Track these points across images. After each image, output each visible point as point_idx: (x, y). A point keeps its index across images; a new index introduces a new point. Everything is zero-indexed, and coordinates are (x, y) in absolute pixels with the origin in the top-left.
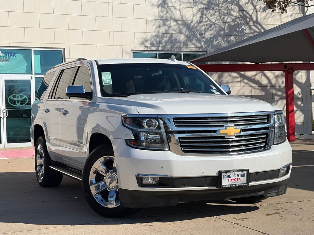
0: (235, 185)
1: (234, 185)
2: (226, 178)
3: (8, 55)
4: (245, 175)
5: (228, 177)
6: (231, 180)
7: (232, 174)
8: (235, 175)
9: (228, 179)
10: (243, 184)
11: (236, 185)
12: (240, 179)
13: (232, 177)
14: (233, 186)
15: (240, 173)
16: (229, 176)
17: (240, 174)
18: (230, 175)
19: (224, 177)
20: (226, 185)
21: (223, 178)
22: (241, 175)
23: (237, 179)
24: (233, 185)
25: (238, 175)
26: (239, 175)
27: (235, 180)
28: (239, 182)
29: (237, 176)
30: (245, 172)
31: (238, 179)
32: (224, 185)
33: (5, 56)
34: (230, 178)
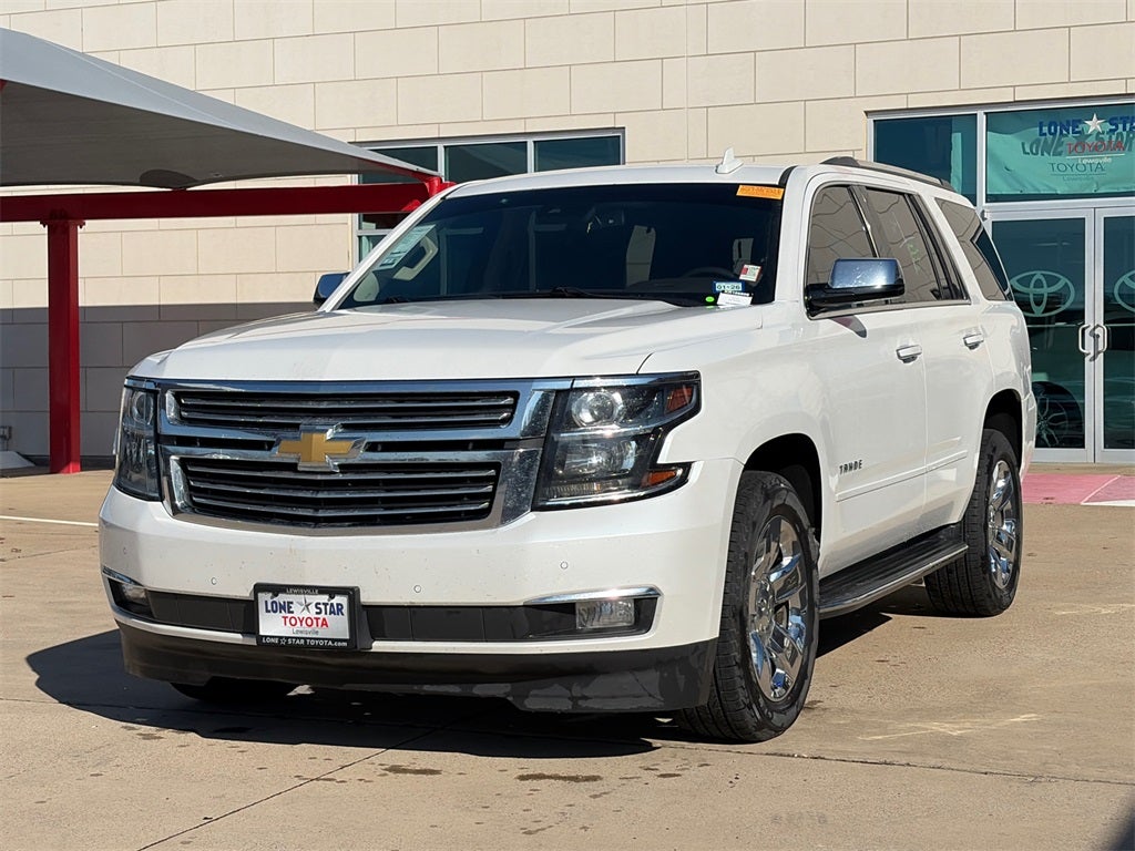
0: (302, 641)
1: (300, 638)
2: (275, 612)
3: (1121, 126)
4: (345, 610)
5: (282, 608)
6: (293, 621)
7: (297, 600)
8: (307, 606)
9: (285, 618)
10: (333, 640)
11: (306, 642)
12: (325, 623)
13: (298, 611)
14: (298, 642)
15: (324, 599)
16: (286, 607)
17: (325, 605)
18: (289, 603)
19: (270, 608)
20: (273, 637)
21: (268, 611)
22: (328, 607)
23: (315, 621)
24: (296, 638)
25: (317, 608)
26: (322, 607)
27: (309, 622)
28: (323, 633)
29: (312, 608)
30: (342, 600)
31: (320, 622)
32: (266, 637)
33: (1111, 130)
34: (290, 612)
